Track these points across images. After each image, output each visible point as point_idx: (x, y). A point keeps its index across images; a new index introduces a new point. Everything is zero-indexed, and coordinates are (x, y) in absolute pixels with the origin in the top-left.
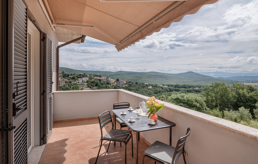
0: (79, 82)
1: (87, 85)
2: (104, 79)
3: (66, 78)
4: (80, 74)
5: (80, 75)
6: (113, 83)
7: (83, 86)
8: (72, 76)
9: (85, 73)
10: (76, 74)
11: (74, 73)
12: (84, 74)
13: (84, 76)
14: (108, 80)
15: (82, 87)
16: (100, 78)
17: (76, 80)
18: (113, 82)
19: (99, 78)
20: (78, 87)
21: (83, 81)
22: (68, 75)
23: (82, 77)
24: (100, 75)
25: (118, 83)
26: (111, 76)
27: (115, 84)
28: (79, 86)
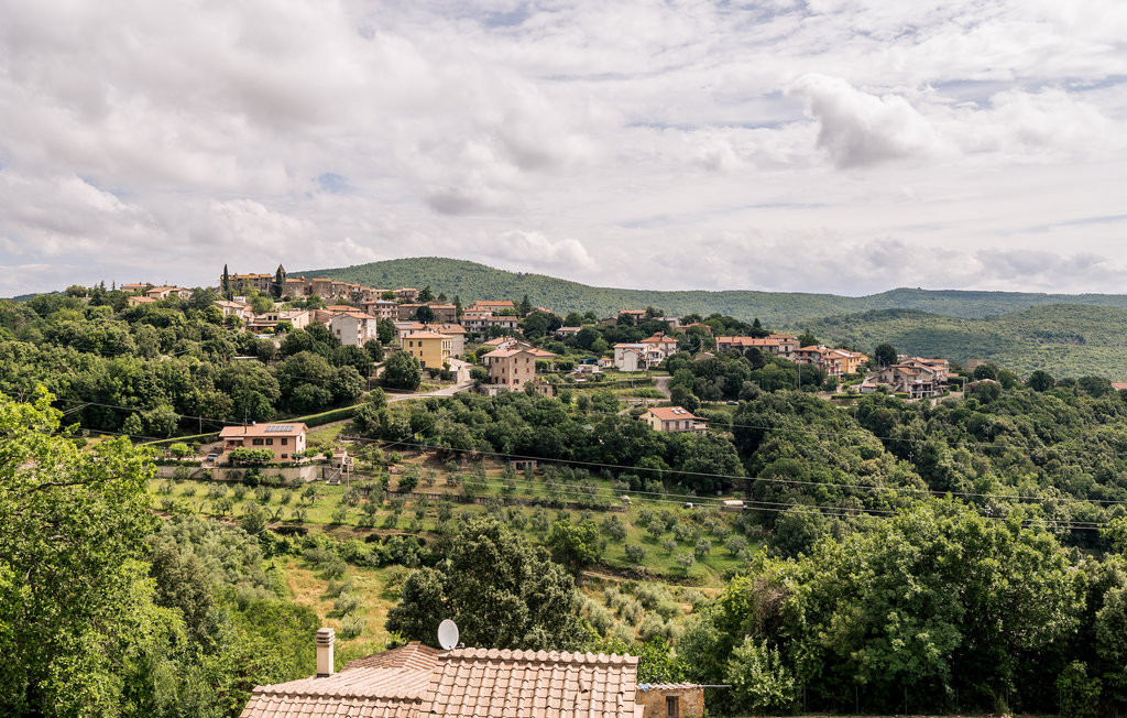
0: (616, 369)
1: (671, 385)
2: (782, 349)
3: (542, 339)
4: (626, 315)
5: (626, 319)
6: (847, 377)
7: (642, 395)
8: (578, 329)
9: (656, 308)
10: (602, 313)
11: (588, 309)
12: (651, 312)
13: (651, 326)
14: (810, 353)
15: (638, 401)
16: (759, 342)
17: (599, 352)
18: (852, 371)
19: (747, 341)
20: (612, 397)
21: (641, 363)
22: (555, 323)
23: (638, 334)
24: (757, 323)
25: (886, 380)
26: (836, 323)
27: (865, 383)
28: (615, 392)
